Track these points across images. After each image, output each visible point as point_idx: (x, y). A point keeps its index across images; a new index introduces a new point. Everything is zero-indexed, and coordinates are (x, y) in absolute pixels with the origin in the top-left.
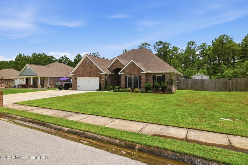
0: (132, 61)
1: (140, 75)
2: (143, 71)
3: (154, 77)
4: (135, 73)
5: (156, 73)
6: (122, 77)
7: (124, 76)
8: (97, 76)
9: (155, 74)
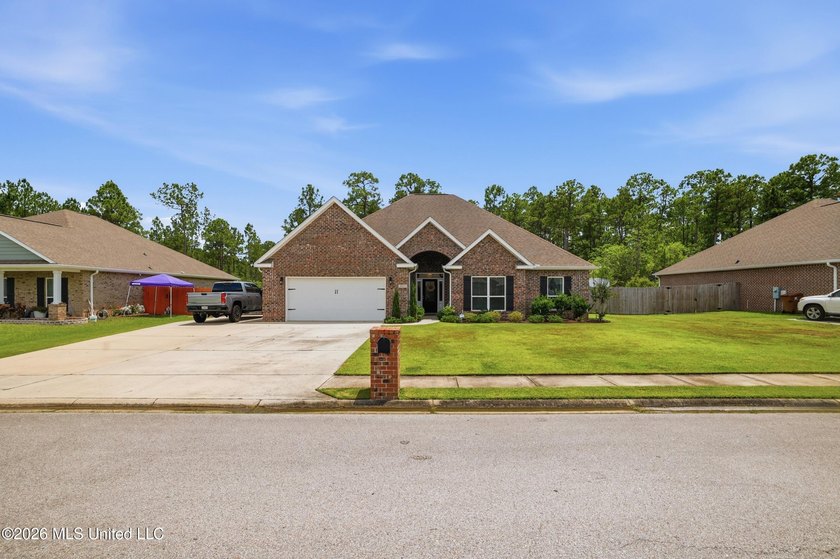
0: (489, 232)
1: (512, 273)
2: (523, 264)
3: (543, 280)
4: (497, 268)
5: (549, 271)
6: (454, 278)
7: (462, 276)
8: (375, 274)
9: (545, 271)
